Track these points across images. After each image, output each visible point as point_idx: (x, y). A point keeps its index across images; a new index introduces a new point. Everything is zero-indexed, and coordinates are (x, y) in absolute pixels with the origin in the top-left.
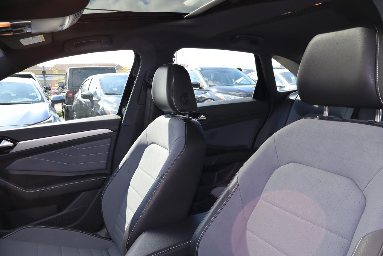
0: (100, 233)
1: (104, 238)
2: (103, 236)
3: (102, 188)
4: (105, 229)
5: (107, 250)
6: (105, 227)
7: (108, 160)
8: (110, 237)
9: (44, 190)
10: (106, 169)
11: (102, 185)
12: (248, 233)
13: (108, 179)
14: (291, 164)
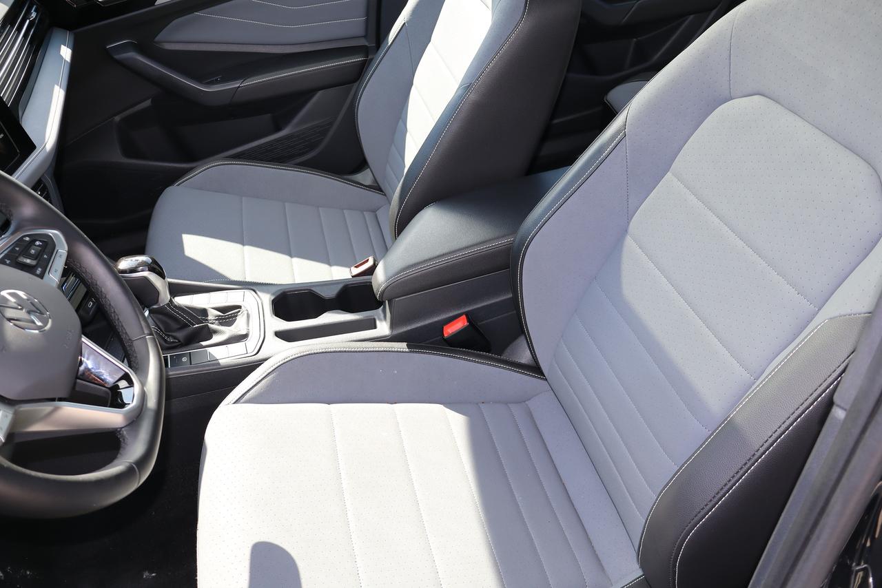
0: (359, 177)
1: (370, 187)
2: (366, 184)
3: (358, 82)
4: (369, 170)
5: (374, 211)
6: (369, 167)
7: (367, 14)
8: (379, 186)
9: (239, 87)
10: (365, 37)
11: (358, 75)
12: (629, 242)
13: (372, 60)
14: (756, 98)
